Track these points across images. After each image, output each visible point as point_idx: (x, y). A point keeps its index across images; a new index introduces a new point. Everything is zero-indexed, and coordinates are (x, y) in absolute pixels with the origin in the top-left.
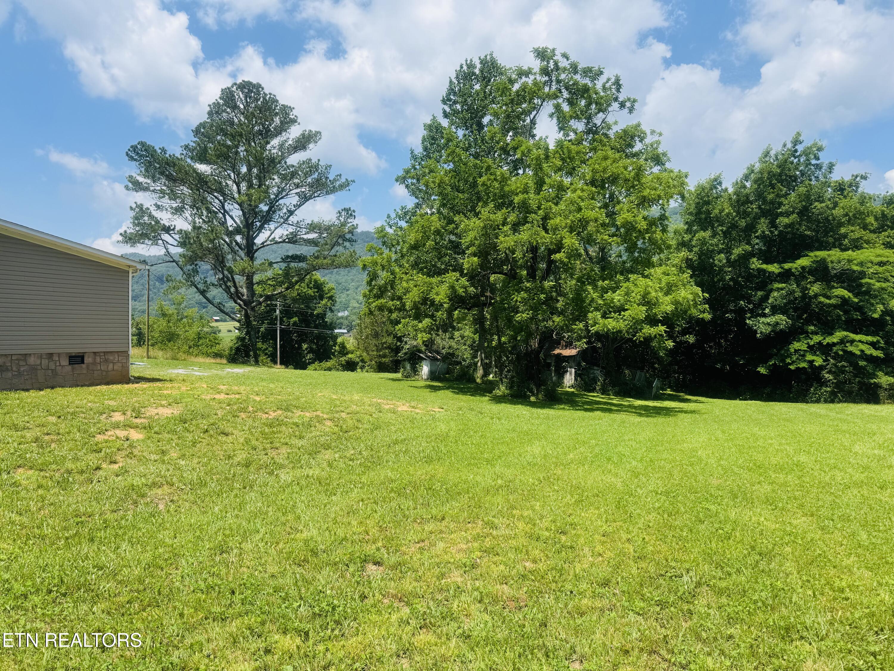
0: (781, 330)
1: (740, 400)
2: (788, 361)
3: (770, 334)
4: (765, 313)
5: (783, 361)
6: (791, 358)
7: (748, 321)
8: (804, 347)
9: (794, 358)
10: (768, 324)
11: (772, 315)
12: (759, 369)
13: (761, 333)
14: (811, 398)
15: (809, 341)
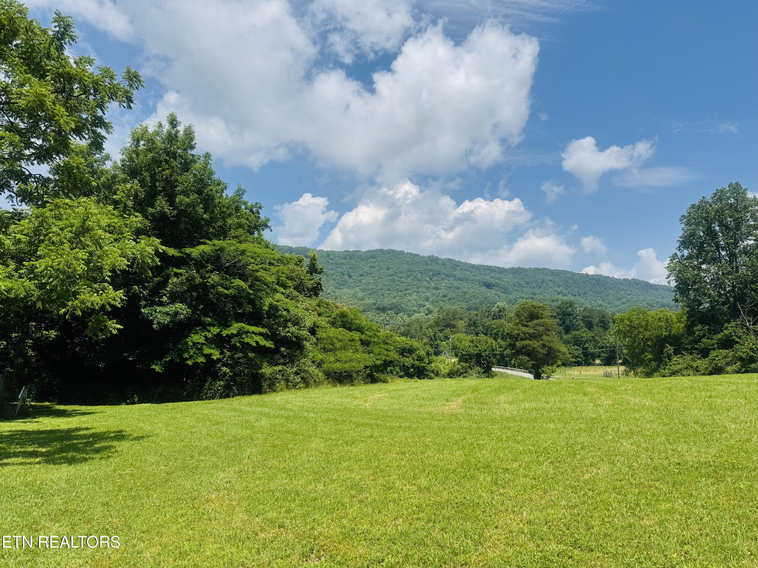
0: (180, 321)
1: (127, 404)
2: (186, 355)
3: (168, 325)
4: (163, 302)
5: (180, 356)
6: (188, 352)
7: (143, 311)
8: (202, 340)
9: (192, 352)
10: (167, 314)
11: (170, 303)
12: (154, 367)
13: (158, 323)
14: (207, 394)
15: (207, 333)
